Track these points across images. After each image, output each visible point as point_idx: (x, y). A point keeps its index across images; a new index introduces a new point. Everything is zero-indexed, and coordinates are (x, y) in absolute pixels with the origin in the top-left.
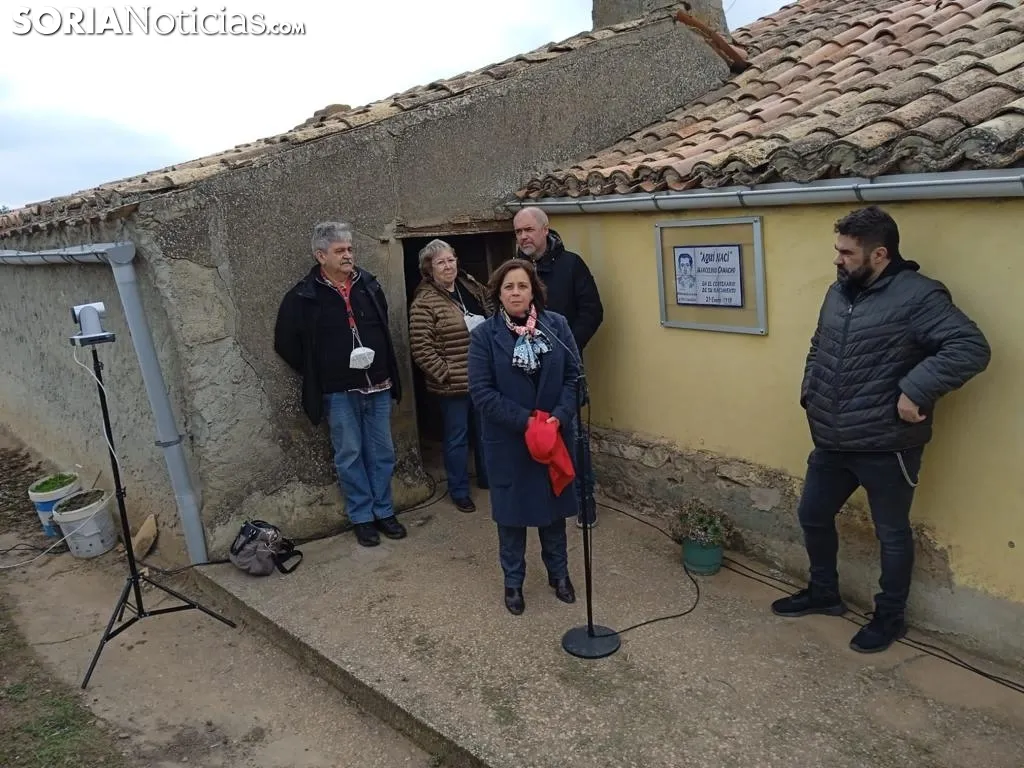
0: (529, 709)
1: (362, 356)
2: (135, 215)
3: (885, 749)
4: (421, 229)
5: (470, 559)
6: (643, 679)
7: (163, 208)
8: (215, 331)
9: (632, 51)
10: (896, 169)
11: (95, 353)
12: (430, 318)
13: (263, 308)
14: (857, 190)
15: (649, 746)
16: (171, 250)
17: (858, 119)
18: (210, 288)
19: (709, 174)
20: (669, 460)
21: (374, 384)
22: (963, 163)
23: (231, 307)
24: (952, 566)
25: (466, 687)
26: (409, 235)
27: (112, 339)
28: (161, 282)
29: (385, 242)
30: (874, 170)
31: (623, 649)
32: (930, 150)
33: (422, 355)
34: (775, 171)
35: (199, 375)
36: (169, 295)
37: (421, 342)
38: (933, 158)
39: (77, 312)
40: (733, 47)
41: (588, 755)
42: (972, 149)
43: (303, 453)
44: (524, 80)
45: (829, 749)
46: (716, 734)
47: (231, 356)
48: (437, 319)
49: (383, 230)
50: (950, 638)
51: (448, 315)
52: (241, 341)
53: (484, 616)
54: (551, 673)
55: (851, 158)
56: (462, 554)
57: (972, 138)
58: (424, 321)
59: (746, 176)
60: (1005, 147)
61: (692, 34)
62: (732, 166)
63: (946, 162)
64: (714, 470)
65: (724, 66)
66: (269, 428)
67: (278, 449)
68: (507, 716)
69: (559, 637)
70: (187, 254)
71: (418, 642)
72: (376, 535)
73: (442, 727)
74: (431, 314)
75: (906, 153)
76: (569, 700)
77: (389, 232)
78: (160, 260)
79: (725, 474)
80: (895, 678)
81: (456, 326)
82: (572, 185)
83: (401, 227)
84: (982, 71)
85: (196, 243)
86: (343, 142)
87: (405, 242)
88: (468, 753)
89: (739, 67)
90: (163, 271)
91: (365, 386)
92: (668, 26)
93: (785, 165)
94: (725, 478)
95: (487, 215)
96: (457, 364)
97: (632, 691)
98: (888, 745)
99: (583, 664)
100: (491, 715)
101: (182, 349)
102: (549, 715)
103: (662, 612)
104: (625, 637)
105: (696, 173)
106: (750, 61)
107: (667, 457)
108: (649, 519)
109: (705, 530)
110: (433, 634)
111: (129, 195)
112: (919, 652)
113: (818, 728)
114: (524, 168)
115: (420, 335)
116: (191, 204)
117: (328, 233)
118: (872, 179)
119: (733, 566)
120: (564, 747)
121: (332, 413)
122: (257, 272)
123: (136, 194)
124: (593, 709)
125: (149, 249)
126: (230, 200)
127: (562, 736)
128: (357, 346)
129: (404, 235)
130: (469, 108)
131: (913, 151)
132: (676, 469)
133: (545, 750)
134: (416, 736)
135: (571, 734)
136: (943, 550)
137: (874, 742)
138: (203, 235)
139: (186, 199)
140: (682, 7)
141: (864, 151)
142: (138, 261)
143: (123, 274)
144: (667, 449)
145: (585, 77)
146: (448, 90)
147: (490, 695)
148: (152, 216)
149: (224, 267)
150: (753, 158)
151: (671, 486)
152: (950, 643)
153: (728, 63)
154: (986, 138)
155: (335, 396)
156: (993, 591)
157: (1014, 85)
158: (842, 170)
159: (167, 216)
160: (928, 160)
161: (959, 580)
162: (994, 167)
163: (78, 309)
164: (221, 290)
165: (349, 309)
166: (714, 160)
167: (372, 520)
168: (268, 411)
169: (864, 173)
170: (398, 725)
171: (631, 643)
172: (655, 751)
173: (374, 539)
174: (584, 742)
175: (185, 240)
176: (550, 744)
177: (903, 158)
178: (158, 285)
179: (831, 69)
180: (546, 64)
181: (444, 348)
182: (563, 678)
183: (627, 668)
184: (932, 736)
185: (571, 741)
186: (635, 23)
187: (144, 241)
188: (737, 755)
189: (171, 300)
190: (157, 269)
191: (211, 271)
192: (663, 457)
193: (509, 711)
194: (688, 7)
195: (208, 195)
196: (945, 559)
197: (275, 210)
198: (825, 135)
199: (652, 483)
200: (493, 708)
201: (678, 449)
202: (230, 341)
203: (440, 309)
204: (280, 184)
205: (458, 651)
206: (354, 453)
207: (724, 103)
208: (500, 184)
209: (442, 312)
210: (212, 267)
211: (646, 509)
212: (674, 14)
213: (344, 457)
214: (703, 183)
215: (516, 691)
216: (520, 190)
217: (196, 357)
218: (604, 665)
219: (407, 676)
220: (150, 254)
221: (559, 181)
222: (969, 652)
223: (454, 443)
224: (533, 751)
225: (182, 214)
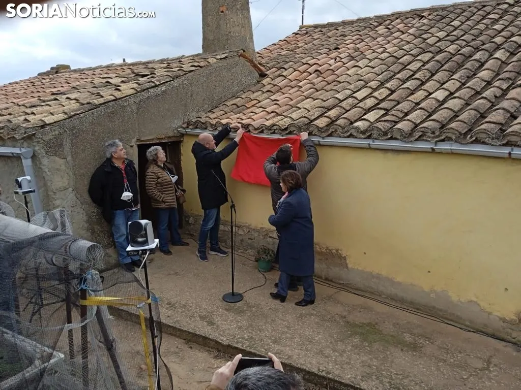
0: (218, 320)
1: (127, 195)
2: (33, 137)
3: (333, 318)
4: (146, 141)
5: (176, 274)
6: (254, 307)
7: (45, 135)
8: (65, 185)
9: (224, 69)
10: (330, 135)
11: (25, 197)
12: (156, 177)
13: (84, 175)
14: (319, 141)
15: (262, 326)
16: (49, 152)
17: (316, 114)
18: (63, 167)
19: (266, 128)
20: (249, 231)
21: (135, 207)
22: (351, 136)
23: (71, 174)
24: (348, 262)
25: (193, 316)
26: (141, 143)
27: (34, 191)
28: (44, 165)
29: (132, 146)
30: (324, 135)
31: (245, 298)
32: (341, 130)
33: (152, 192)
34: (291, 131)
35: (58, 204)
36: (47, 171)
37: (152, 186)
38: (342, 133)
39: (20, 180)
40: (259, 65)
41: (243, 331)
42: (353, 132)
43: (99, 236)
44: (185, 80)
45: (316, 320)
46: (282, 320)
47: (71, 195)
48: (159, 178)
49: (131, 141)
50: (348, 285)
51: (163, 175)
52: (75, 189)
53: (190, 293)
54: (222, 309)
55: (316, 130)
56: (172, 272)
57: (353, 128)
58: (153, 178)
59: (280, 131)
60: (364, 132)
61: (246, 62)
62: (275, 127)
63: (345, 135)
64: (267, 235)
65: (257, 75)
66: (86, 225)
67: (90, 234)
68: (211, 323)
69: (221, 298)
70: (55, 154)
71: (168, 304)
72: (133, 267)
73: (189, 329)
74: (157, 176)
75: (334, 130)
76: (231, 316)
77: (134, 142)
78: (44, 156)
79: (271, 235)
80: (332, 298)
81: (168, 180)
82: (208, 125)
83: (139, 140)
84: (354, 99)
85: (58, 149)
86: (116, 106)
87: (139, 146)
88: (201, 336)
89: (263, 75)
90: (45, 161)
91: (131, 207)
92: (237, 58)
93: (294, 129)
94: (271, 237)
95: (171, 134)
96: (168, 196)
97: (251, 311)
98: (333, 317)
99: (232, 305)
100: (206, 324)
101: (50, 193)
102: (225, 321)
103: (255, 285)
104: (244, 295)
105: (261, 128)
106: (267, 73)
107: (248, 230)
108: (241, 254)
109: (267, 256)
110: (173, 301)
111: (28, 128)
112: (338, 290)
113: (312, 315)
114: (185, 115)
115: (151, 184)
116: (57, 132)
117: (114, 144)
118: (323, 138)
119: (275, 268)
120: (234, 329)
121: (117, 218)
122: (82, 160)
123: (31, 128)
124: (240, 318)
125: (39, 152)
126: (72, 130)
127: (232, 326)
128: (126, 191)
129: (139, 143)
130: (165, 92)
131: (336, 131)
132: (252, 235)
133: (227, 332)
134: (177, 335)
135: (235, 326)
136: (345, 257)
137: (329, 317)
138: (61, 145)
139: (55, 130)
140: (242, 51)
141: (320, 128)
142: (34, 157)
143: (27, 163)
144: (248, 227)
145: (207, 79)
146: (154, 83)
147: (202, 318)
148: (41, 138)
149: (69, 158)
150: (283, 125)
151: (250, 241)
152: (348, 287)
153: (258, 73)
154: (357, 128)
155: (118, 212)
156: (360, 268)
157: (364, 108)
158: (313, 133)
159: (46, 138)
160: (340, 133)
161: (350, 266)
162: (360, 138)
163: (20, 179)
164: (68, 168)
165: (124, 175)
166: (268, 123)
167: (131, 261)
168: (85, 218)
169: (321, 136)
170: (169, 332)
171: (247, 296)
172: (264, 327)
173: (133, 269)
174: (240, 328)
175: (54, 148)
176: (229, 329)
177: (333, 132)
178: (42, 167)
179: (300, 84)
180: (192, 73)
181: (162, 189)
182: (227, 310)
183: (248, 304)
184: (345, 314)
185: (236, 328)
186: (224, 56)
187: (37, 148)
188: (290, 325)
189: (48, 173)
190: (42, 160)
191: (64, 160)
192: (246, 231)
193: (211, 322)
194: (244, 51)
195: (63, 129)
196: (345, 259)
197: (89, 134)
198: (306, 119)
199: (242, 241)
200: (206, 322)
201: (253, 227)
202: (71, 189)
203: (160, 174)
204: (92, 123)
205: (185, 306)
206: (124, 235)
207: (260, 93)
208: (176, 121)
209: (161, 174)
210: (65, 159)
211: (239, 251)
212: (239, 54)
213: (121, 236)
214: (265, 132)
215: (211, 316)
216: (183, 124)
217: (57, 196)
218: (239, 304)
219: (169, 315)
220: (39, 154)
221: (203, 123)
222: (353, 289)
223: (163, 228)
224: (224, 332)
225: (53, 137)
